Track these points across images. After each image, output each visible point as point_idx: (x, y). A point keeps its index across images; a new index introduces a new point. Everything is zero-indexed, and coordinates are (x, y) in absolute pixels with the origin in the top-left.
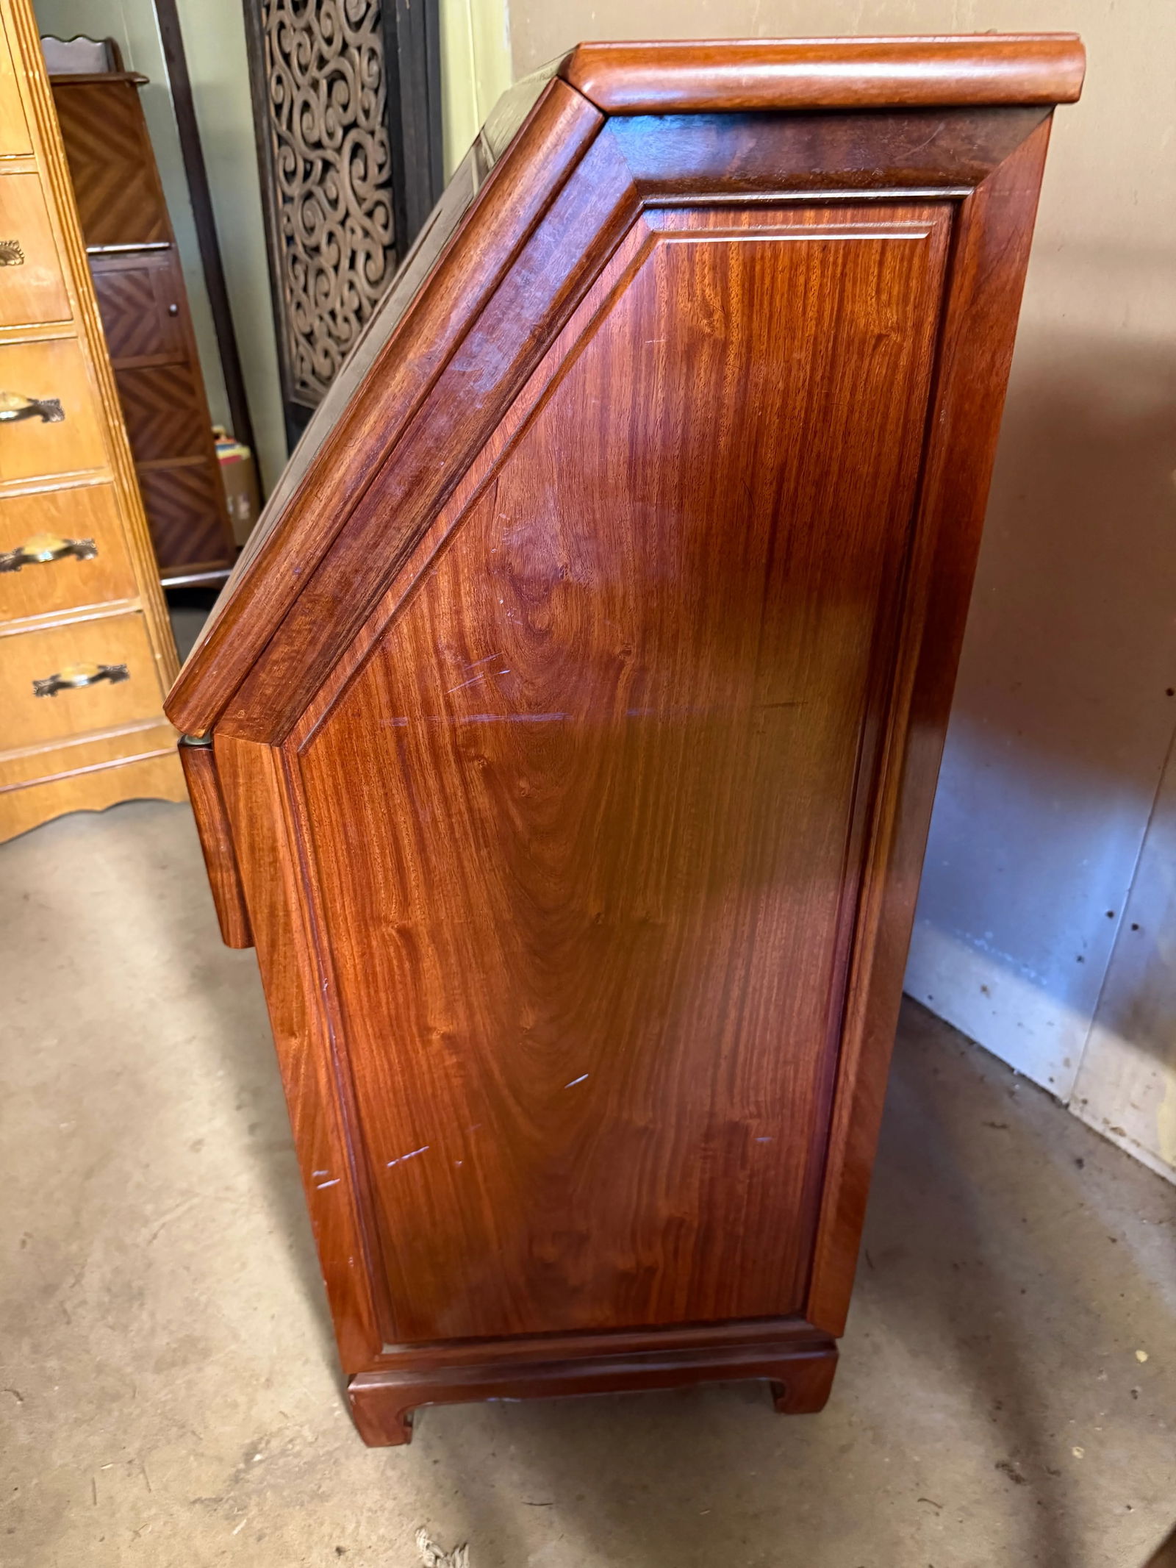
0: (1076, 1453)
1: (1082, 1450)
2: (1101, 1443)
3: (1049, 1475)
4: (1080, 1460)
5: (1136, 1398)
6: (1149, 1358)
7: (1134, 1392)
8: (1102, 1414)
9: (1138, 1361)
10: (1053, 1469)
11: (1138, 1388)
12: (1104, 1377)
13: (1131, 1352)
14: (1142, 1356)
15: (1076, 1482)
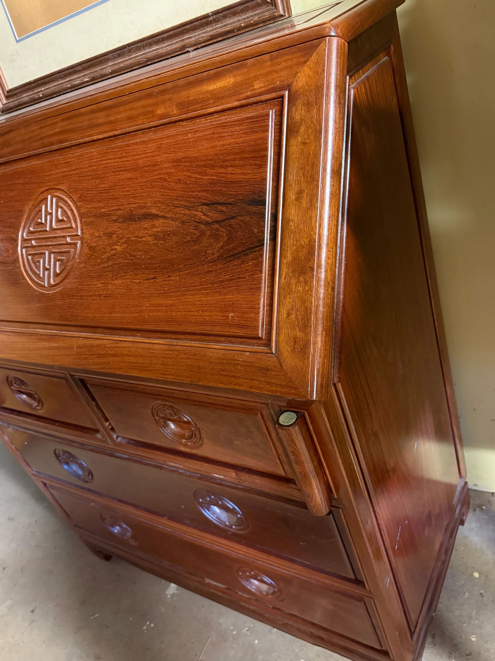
0: (473, 639)
1: (474, 636)
2: (480, 627)
3: (468, 657)
4: (476, 641)
5: (483, 596)
6: (479, 573)
7: (481, 594)
8: (474, 613)
9: (476, 578)
10: (468, 653)
11: (482, 591)
12: (467, 594)
13: (472, 575)
14: (476, 575)
15: (479, 653)
